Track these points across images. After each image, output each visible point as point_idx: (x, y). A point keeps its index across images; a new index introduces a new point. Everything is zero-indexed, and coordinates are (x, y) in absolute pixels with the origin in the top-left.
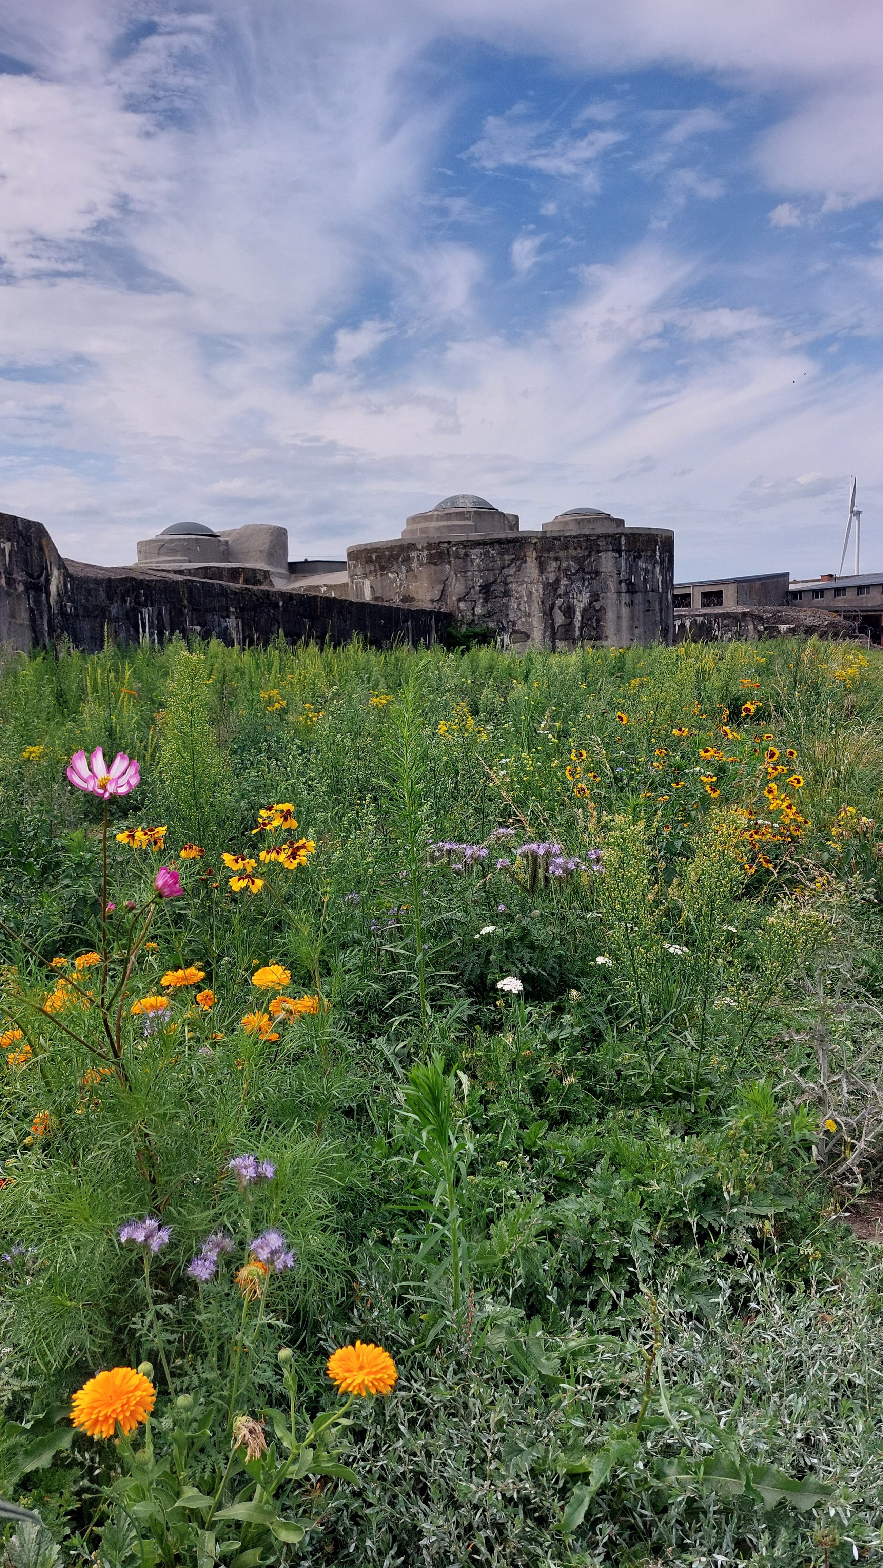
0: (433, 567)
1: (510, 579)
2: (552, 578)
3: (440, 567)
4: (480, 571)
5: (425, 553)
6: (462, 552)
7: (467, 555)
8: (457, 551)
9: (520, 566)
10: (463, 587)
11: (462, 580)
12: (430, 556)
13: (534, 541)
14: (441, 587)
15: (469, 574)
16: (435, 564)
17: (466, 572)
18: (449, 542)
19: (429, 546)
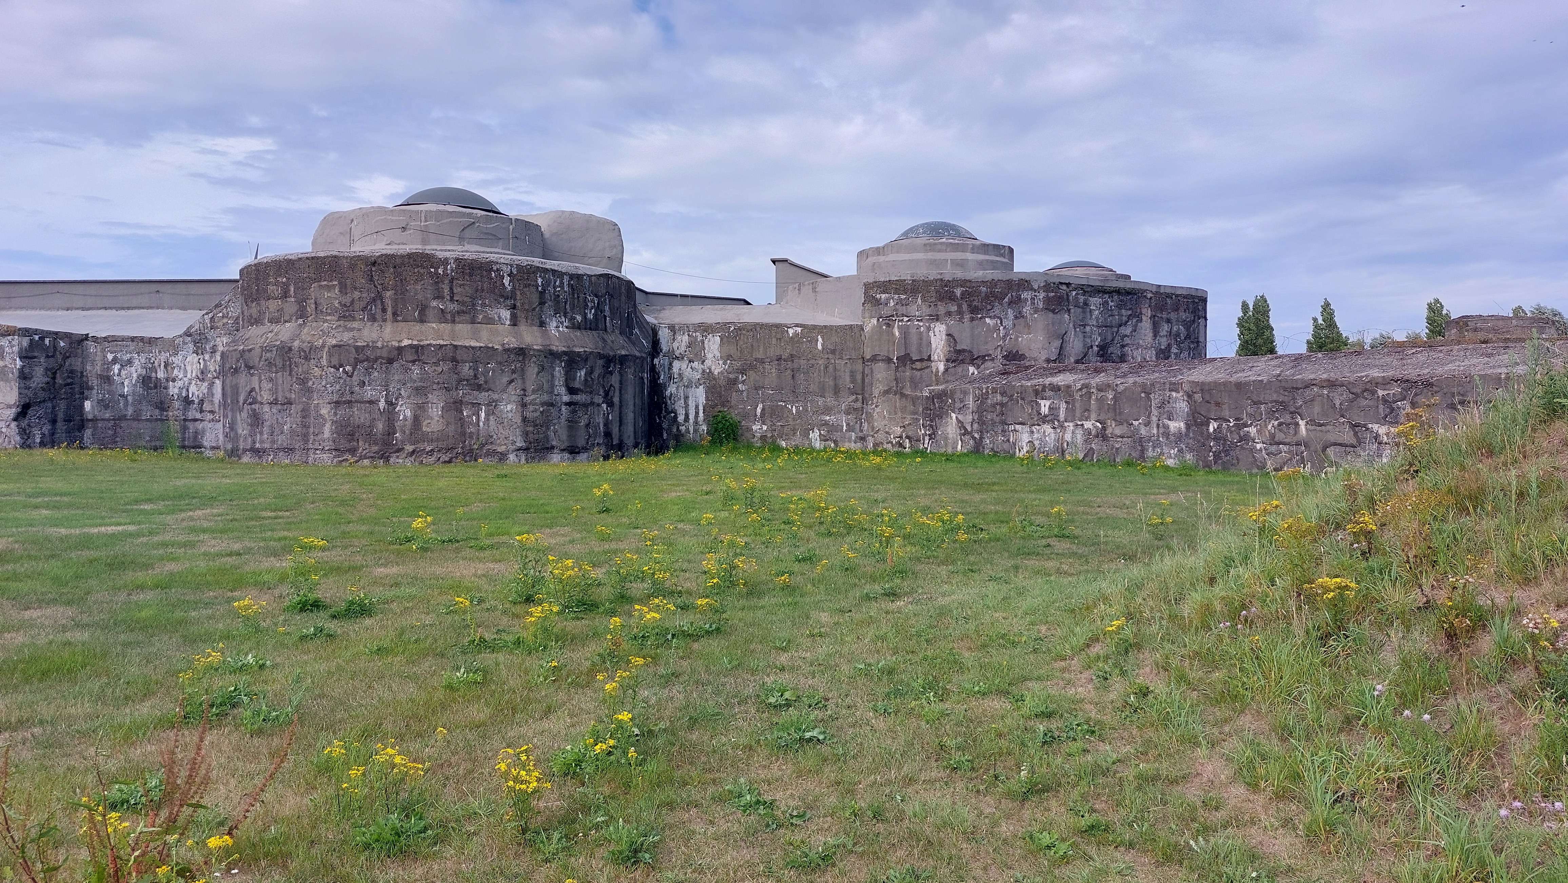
0: (1051, 315)
1: (1127, 341)
2: (1164, 342)
3: (1058, 316)
4: (1098, 327)
5: (1042, 295)
6: (1082, 299)
7: (1086, 304)
8: (1076, 298)
9: (1136, 326)
10: (1081, 345)
11: (1081, 335)
12: (1047, 300)
13: (1149, 295)
14: (1057, 343)
15: (1088, 329)
16: (1053, 311)
17: (1084, 326)
18: (1068, 285)
19: (1047, 287)
